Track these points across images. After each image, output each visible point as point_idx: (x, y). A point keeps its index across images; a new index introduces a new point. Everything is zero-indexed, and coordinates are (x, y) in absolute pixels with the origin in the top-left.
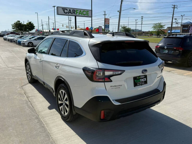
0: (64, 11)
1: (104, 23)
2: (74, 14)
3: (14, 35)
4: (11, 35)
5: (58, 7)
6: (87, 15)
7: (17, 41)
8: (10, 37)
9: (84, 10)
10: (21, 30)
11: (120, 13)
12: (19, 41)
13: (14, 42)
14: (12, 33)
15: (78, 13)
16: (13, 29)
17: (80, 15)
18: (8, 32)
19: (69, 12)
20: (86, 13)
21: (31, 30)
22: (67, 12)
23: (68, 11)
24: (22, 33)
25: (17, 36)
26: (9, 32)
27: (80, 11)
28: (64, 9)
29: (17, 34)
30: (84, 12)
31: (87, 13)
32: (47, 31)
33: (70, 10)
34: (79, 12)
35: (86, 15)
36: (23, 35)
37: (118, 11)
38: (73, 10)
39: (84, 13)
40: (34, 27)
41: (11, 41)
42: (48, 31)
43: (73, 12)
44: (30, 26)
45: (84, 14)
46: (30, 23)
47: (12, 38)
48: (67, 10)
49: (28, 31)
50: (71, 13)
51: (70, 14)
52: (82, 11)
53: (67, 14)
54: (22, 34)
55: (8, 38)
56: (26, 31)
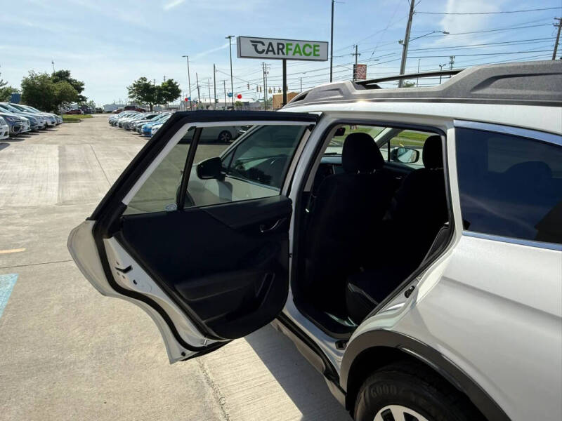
0: (256, 46)
1: (352, 77)
2: (281, 55)
3: (134, 112)
4: (126, 112)
5: (239, 39)
6: (315, 55)
7: (140, 127)
8: (124, 118)
9: (307, 44)
10: (149, 99)
11: (405, 46)
12: (145, 128)
13: (135, 130)
14: (128, 108)
15: (292, 51)
16: (132, 97)
17: (297, 55)
18: (120, 106)
19: (268, 51)
20: (312, 50)
21: (172, 101)
22: (263, 51)
23: (266, 48)
24: (151, 106)
25: (141, 114)
26: (123, 106)
27: (297, 46)
28: (255, 42)
29: (141, 111)
30: (307, 48)
31: (315, 50)
32: (208, 101)
33: (270, 44)
34: (293, 47)
35: (312, 57)
36: (153, 113)
37: (400, 42)
38: (278, 44)
39: (308, 50)
40: (180, 91)
41: (127, 127)
42: (213, 101)
43: (278, 49)
44: (171, 91)
45: (308, 53)
46: (170, 82)
47: (129, 120)
48: (263, 44)
49: (165, 103)
50: (273, 51)
51: (270, 54)
52: (301, 46)
53: (264, 55)
54: (151, 110)
55: (120, 120)
56: (159, 101)
